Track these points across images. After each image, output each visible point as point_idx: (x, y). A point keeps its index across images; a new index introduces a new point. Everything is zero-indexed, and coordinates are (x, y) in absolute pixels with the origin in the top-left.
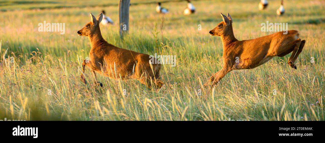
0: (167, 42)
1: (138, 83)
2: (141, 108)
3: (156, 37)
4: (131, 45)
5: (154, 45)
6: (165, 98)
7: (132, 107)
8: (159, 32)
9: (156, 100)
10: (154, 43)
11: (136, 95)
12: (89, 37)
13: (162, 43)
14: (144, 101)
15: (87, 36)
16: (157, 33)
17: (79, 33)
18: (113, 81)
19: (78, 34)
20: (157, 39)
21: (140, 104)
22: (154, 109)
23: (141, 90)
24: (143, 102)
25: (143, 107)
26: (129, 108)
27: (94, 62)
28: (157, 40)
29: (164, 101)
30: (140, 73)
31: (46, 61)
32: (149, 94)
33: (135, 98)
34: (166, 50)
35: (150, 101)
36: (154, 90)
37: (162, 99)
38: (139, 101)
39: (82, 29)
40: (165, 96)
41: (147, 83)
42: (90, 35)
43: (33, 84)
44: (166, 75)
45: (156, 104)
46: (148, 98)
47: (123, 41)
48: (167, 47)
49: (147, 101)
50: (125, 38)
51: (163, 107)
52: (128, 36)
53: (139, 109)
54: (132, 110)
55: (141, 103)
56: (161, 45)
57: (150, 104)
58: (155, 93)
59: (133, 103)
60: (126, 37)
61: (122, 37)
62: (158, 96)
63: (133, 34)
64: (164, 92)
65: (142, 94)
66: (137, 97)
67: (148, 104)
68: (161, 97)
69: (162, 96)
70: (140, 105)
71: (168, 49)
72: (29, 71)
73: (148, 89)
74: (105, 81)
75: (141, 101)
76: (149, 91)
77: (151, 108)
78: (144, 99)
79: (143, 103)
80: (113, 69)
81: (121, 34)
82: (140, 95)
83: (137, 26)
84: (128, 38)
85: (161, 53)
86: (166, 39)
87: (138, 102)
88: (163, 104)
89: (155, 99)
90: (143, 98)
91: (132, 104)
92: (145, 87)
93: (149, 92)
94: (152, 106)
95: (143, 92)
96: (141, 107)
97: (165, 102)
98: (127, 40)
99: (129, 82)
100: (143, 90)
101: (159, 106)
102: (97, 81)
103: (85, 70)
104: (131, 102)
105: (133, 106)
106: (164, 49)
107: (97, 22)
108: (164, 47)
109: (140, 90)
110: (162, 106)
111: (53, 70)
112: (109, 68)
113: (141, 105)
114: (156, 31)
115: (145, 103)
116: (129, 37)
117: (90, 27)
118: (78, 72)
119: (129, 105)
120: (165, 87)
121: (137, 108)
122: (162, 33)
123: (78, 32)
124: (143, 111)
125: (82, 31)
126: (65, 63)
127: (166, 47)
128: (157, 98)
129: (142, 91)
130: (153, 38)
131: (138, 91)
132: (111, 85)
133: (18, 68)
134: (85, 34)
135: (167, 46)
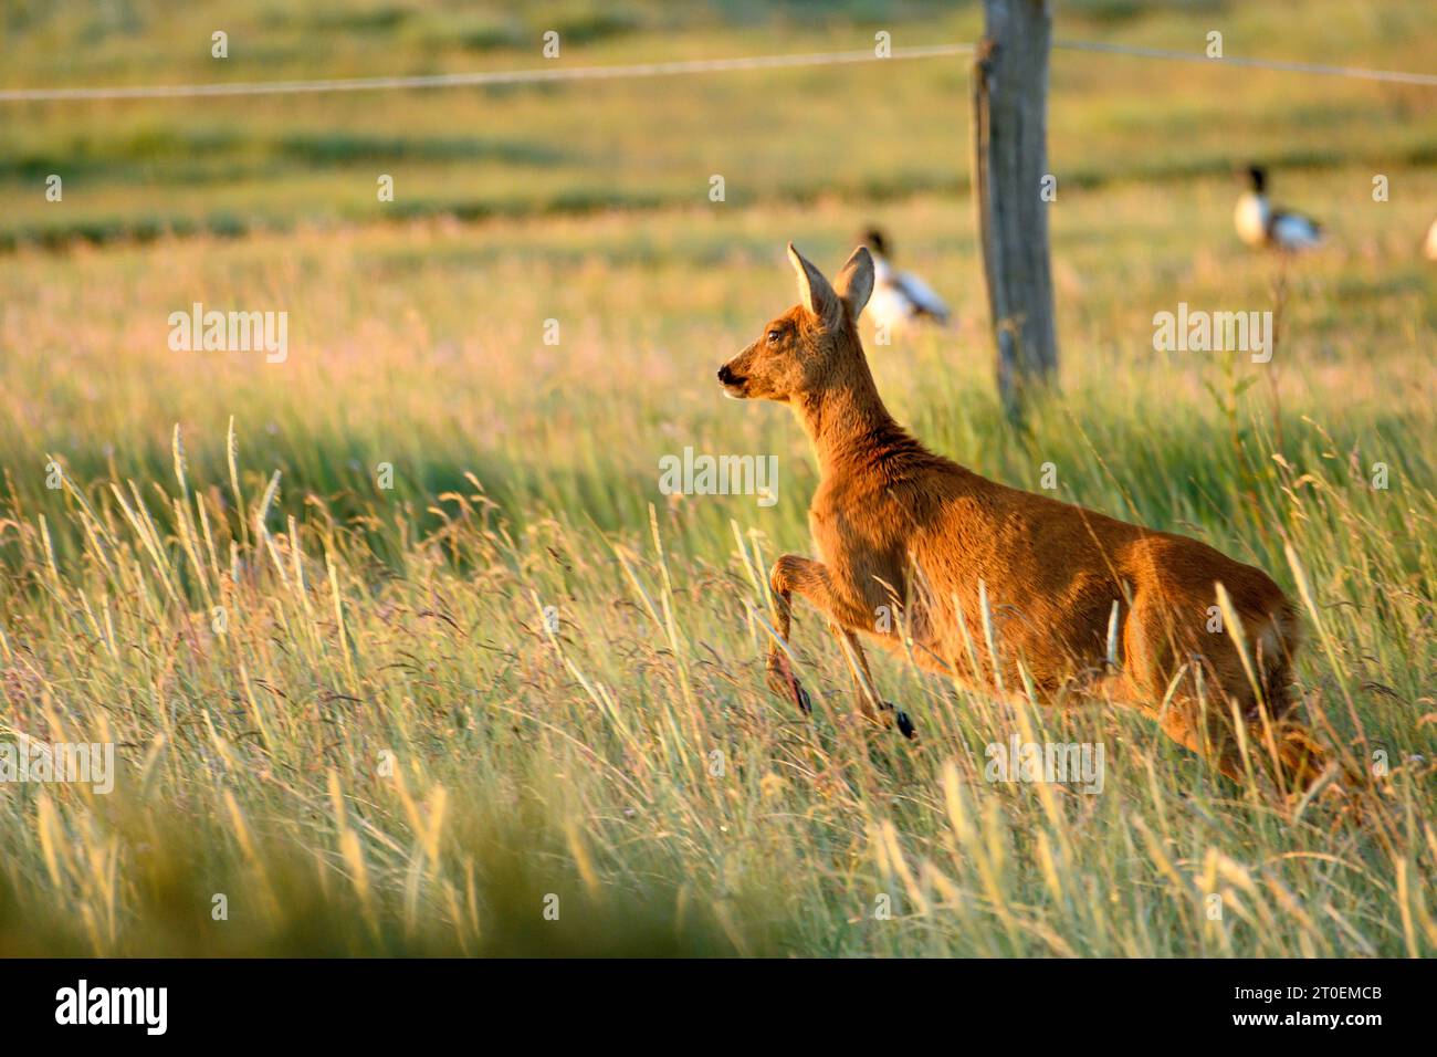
0: (1307, 452)
1: (1151, 737)
2: (1178, 918)
3: (1233, 415)
4: (1081, 467)
5: (1223, 465)
6: (1343, 862)
7: (1115, 898)
8: (1254, 379)
9: (1287, 873)
10: (1218, 452)
11: (1139, 821)
12: (796, 409)
13: (1277, 457)
14: (1201, 874)
15: (785, 398)
16: (1241, 387)
17: (729, 376)
18: (980, 704)
19: (721, 385)
20: (1240, 425)
21: (1175, 890)
22: (1269, 933)
23: (1175, 792)
24: (1191, 874)
25: (1189, 910)
26: (1093, 904)
27: (847, 572)
28: (1242, 436)
29: (1342, 884)
30: (1158, 669)
31: (534, 558)
32: (1232, 827)
33: (1134, 840)
34: (1312, 504)
35: (1241, 875)
36: (1260, 795)
37: (1323, 866)
38: (1164, 867)
39: (744, 355)
40: (1343, 846)
41: (1208, 742)
42: (806, 394)
43: (467, 701)
44: (1341, 692)
45: (1287, 901)
46: (1227, 853)
47: (1024, 438)
48: (1315, 486)
49: (1218, 872)
50: (1036, 423)
51: (1338, 929)
52: (1059, 405)
53: (1160, 921)
54: (1110, 924)
55: (1175, 878)
56: (1272, 473)
57: (1244, 896)
58: (1273, 824)
59: (1121, 874)
60: (1043, 418)
61: (1016, 416)
62: (1294, 845)
63: (1089, 393)
64: (1339, 817)
65: (1180, 818)
66: (1149, 836)
67: (1232, 899)
68: (1321, 856)
69: (1326, 849)
70: (1169, 898)
71: (1321, 502)
72: (431, 614)
73: (1221, 786)
74: (930, 701)
75: (1179, 869)
76: (1232, 803)
77: (1247, 925)
78: (1202, 857)
79: (1191, 884)
80: (974, 624)
81: (1012, 393)
82: (1165, 826)
83: (1110, 341)
84: (1060, 420)
85: (1282, 531)
86: (1302, 431)
87: (1155, 868)
88: (1336, 905)
89: (1279, 866)
90: (1190, 848)
91: (1112, 875)
92: (1201, 768)
93: (1229, 807)
94: (1255, 912)
95: (1189, 801)
96: (1181, 910)
97: (1346, 892)
98: (1054, 435)
99: (1084, 723)
100: (1185, 791)
101: (1308, 921)
102: (875, 699)
103: (793, 624)
104: (1103, 861)
105: (1120, 891)
106: (1295, 499)
107: (840, 309)
108: (1297, 484)
109: (1167, 786)
110: (1330, 919)
111: (587, 614)
112: (947, 619)
113: (1177, 900)
114: (1229, 372)
115: (1204, 882)
116: (1066, 415)
117: (798, 340)
118: (748, 632)
119: (1094, 882)
120: (1338, 783)
121: (1149, 910)
122: (1274, 383)
123: (720, 375)
124: (1193, 943)
125: (747, 368)
126: (660, 571)
127: (1309, 487)
128: (1291, 855)
129: (1183, 795)
130: (1211, 415)
131: (1155, 792)
132: (965, 734)
133: (361, 598)
134: (767, 386)
135: (1315, 477)
